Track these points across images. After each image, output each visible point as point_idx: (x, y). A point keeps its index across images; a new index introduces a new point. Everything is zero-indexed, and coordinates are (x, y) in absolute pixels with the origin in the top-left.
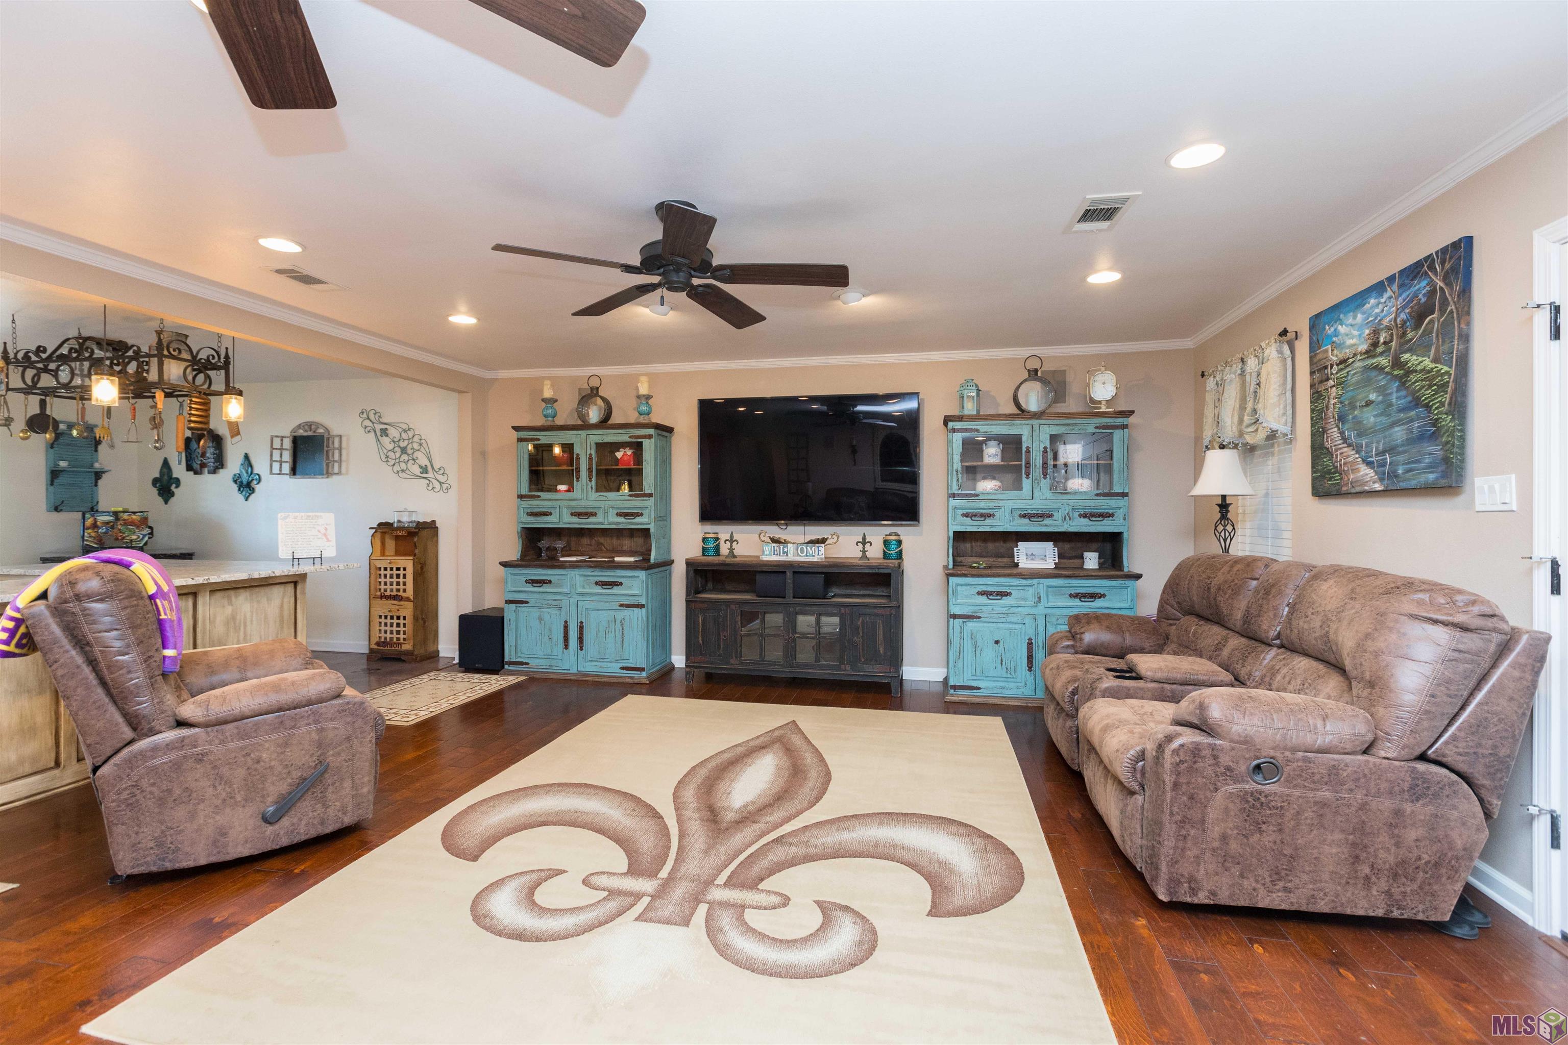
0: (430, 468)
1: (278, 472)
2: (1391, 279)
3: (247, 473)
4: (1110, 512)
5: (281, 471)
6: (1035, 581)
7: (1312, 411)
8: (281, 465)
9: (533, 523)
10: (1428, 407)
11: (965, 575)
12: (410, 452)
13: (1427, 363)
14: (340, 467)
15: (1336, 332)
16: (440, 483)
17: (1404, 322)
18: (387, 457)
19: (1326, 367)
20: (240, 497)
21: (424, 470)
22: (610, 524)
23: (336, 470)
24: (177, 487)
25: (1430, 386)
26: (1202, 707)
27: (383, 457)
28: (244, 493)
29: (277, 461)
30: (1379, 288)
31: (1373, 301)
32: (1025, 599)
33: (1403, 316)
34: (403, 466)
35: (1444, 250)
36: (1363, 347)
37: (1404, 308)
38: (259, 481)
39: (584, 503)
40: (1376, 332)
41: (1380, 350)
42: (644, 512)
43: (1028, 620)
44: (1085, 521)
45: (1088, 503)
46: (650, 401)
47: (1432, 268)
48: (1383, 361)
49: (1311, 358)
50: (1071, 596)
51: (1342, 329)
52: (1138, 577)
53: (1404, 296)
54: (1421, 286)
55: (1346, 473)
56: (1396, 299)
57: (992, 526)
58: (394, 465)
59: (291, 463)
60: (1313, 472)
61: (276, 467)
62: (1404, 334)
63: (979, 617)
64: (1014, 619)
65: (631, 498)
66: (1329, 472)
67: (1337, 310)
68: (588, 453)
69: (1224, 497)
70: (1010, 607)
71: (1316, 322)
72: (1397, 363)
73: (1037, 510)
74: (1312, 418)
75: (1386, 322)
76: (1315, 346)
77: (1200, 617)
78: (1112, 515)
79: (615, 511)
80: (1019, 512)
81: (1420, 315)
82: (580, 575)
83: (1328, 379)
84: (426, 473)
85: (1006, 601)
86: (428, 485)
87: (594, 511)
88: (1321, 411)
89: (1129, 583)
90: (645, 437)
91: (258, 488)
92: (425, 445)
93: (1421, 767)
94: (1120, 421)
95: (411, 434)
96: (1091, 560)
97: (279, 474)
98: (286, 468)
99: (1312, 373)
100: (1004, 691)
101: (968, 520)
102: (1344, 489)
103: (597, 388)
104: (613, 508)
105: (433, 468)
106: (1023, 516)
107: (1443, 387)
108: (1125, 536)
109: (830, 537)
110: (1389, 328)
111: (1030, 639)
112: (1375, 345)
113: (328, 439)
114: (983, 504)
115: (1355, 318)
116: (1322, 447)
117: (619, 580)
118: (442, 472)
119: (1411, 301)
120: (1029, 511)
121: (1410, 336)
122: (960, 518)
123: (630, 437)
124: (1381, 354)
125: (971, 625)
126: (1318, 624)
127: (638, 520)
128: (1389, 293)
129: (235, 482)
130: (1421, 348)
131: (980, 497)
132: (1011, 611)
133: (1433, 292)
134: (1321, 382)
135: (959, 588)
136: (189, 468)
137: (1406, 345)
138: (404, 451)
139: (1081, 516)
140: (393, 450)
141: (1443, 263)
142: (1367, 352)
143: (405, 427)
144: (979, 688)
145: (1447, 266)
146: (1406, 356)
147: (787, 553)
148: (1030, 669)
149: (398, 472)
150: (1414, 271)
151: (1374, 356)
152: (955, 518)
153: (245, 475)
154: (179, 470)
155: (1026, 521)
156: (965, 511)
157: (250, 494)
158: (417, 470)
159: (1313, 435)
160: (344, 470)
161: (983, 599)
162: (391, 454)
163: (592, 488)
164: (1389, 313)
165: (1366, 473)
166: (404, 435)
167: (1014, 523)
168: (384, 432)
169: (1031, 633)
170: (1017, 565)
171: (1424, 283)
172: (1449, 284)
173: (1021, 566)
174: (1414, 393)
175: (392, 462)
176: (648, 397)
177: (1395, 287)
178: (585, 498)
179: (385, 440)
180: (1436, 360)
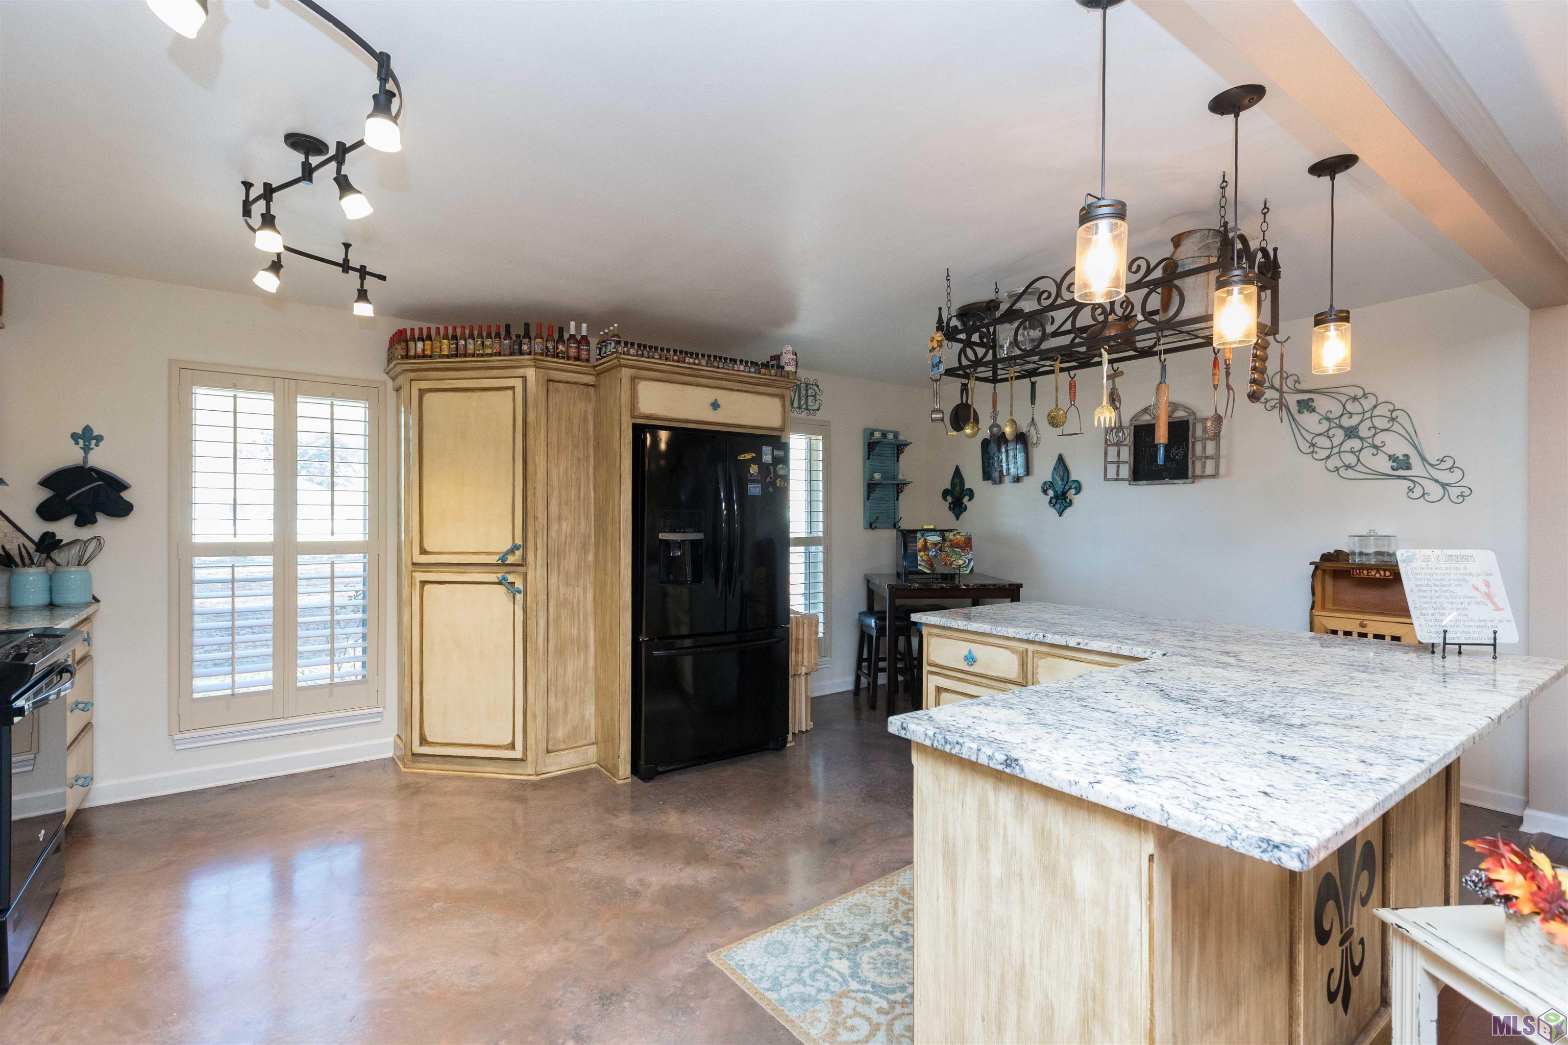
0: (1415, 460)
1: (1115, 477)
3: (1062, 480)
5: (1118, 474)
8: (1118, 466)
12: (1363, 431)
14: (1217, 466)
16: (1444, 485)
18: (1313, 445)
20: (1053, 512)
21: (1402, 463)
23: (1209, 470)
24: (969, 500)
27: (1305, 447)
28: (1058, 506)
29: (1113, 462)
34: (1350, 459)
38: (1079, 489)
58: (1328, 457)
59: (1132, 464)
61: (1112, 469)
84: (1409, 468)
86: (1411, 490)
91: (1077, 499)
92: (1402, 418)
95: (1368, 404)
97: (1116, 480)
98: (1125, 471)
105: (1423, 459)
113: (1194, 424)
118: (1448, 463)
129: (1045, 492)
136: (987, 476)
138: (1351, 433)
140: (1326, 434)
143: (1352, 392)
149: (1337, 469)
153: (1060, 482)
154: (973, 477)
157: (1066, 507)
158: (1384, 465)
160: (1222, 471)
162: (1323, 442)
166: (1350, 407)
168: (1306, 406)
175: (1324, 454)
179: (1309, 421)
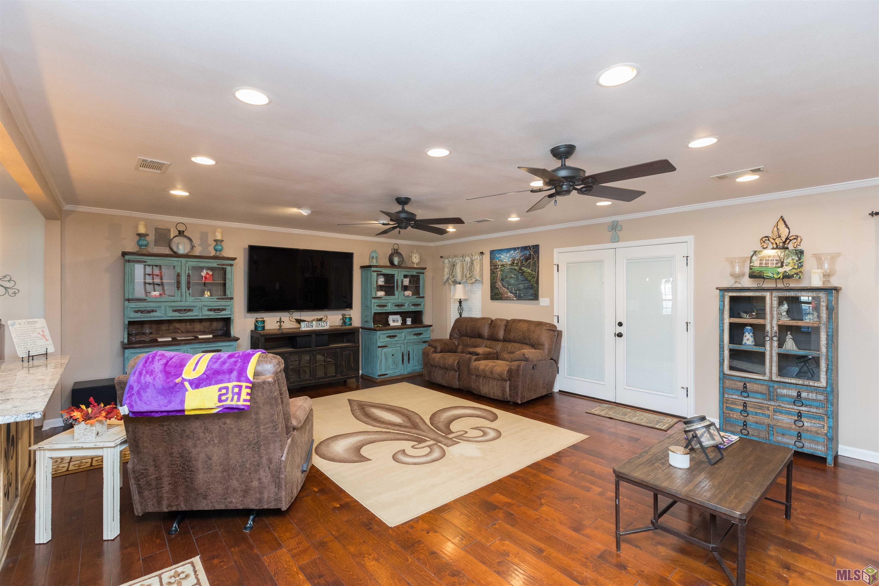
2: (518, 248)
4: (420, 303)
6: (404, 330)
7: (491, 276)
9: (141, 318)
10: (530, 281)
11: (383, 330)
13: (529, 271)
15: (500, 257)
16: (6, 288)
17: (522, 260)
19: (497, 265)
22: (203, 316)
25: (530, 277)
26: (524, 355)
30: (515, 249)
31: (512, 252)
32: (401, 337)
33: (522, 258)
35: (533, 246)
36: (510, 263)
37: (522, 256)
39: (183, 304)
40: (514, 260)
41: (515, 265)
42: (227, 308)
43: (402, 346)
44: (413, 307)
45: (414, 300)
46: (222, 243)
47: (530, 249)
48: (516, 268)
49: (491, 262)
50: (414, 334)
51: (502, 256)
52: (431, 326)
53: (522, 253)
54: (528, 253)
55: (504, 295)
56: (520, 253)
57: (386, 310)
60: (491, 293)
62: (522, 263)
63: (387, 346)
64: (397, 345)
65: (218, 300)
66: (498, 294)
67: (501, 251)
68: (187, 272)
69: (460, 299)
70: (397, 341)
71: (492, 252)
72: (520, 269)
73: (400, 303)
74: (491, 278)
75: (517, 258)
76: (492, 259)
77: (468, 336)
78: (420, 305)
79: (206, 308)
80: (394, 304)
81: (527, 259)
82: (190, 348)
83: (497, 269)
85: (396, 339)
87: (191, 308)
88: (495, 277)
89: (429, 328)
90: (228, 265)
93: (551, 360)
94: (422, 271)
96: (409, 321)
99: (491, 266)
100: (395, 374)
101: (379, 308)
102: (503, 299)
103: (183, 231)
104: (205, 306)
106: (395, 306)
107: (534, 277)
108: (423, 311)
109: (323, 317)
110: (517, 260)
111: (403, 352)
112: (513, 263)
114: (383, 301)
115: (507, 255)
116: (495, 287)
117: (220, 348)
118: (8, 278)
119: (524, 255)
120: (398, 304)
121: (524, 263)
122: (376, 307)
123: (218, 265)
124: (516, 266)
125: (385, 350)
126: (521, 334)
127: (223, 313)
128: (517, 251)
130: (528, 267)
131: (383, 298)
132: (397, 342)
133: (530, 255)
134: (494, 269)
135: (381, 336)
137: (522, 265)
139: (412, 305)
141: (533, 249)
142: (510, 264)
144: (387, 374)
145: (534, 250)
146: (524, 268)
147: (312, 326)
148: (403, 364)
150: (525, 248)
151: (513, 266)
152: (374, 307)
155: (397, 308)
156: (377, 304)
159: (491, 283)
161: (388, 339)
163: (189, 294)
164: (517, 256)
165: (510, 294)
167: (393, 309)
169: (403, 350)
170: (389, 325)
171: (528, 252)
172: (535, 254)
173: (391, 325)
174: (525, 277)
176: (222, 241)
177: (520, 250)
178: (184, 300)
180: (532, 271)
